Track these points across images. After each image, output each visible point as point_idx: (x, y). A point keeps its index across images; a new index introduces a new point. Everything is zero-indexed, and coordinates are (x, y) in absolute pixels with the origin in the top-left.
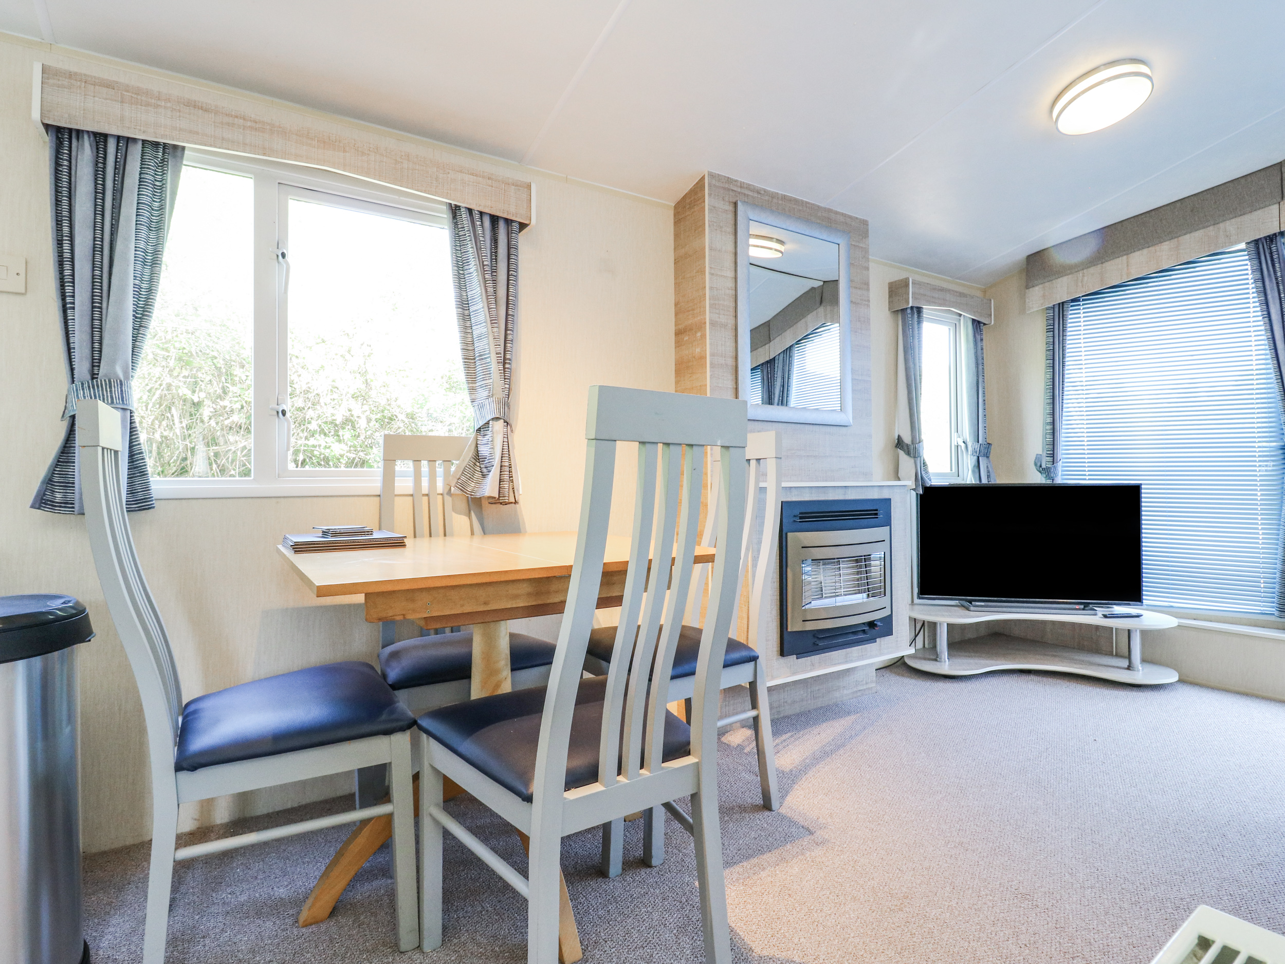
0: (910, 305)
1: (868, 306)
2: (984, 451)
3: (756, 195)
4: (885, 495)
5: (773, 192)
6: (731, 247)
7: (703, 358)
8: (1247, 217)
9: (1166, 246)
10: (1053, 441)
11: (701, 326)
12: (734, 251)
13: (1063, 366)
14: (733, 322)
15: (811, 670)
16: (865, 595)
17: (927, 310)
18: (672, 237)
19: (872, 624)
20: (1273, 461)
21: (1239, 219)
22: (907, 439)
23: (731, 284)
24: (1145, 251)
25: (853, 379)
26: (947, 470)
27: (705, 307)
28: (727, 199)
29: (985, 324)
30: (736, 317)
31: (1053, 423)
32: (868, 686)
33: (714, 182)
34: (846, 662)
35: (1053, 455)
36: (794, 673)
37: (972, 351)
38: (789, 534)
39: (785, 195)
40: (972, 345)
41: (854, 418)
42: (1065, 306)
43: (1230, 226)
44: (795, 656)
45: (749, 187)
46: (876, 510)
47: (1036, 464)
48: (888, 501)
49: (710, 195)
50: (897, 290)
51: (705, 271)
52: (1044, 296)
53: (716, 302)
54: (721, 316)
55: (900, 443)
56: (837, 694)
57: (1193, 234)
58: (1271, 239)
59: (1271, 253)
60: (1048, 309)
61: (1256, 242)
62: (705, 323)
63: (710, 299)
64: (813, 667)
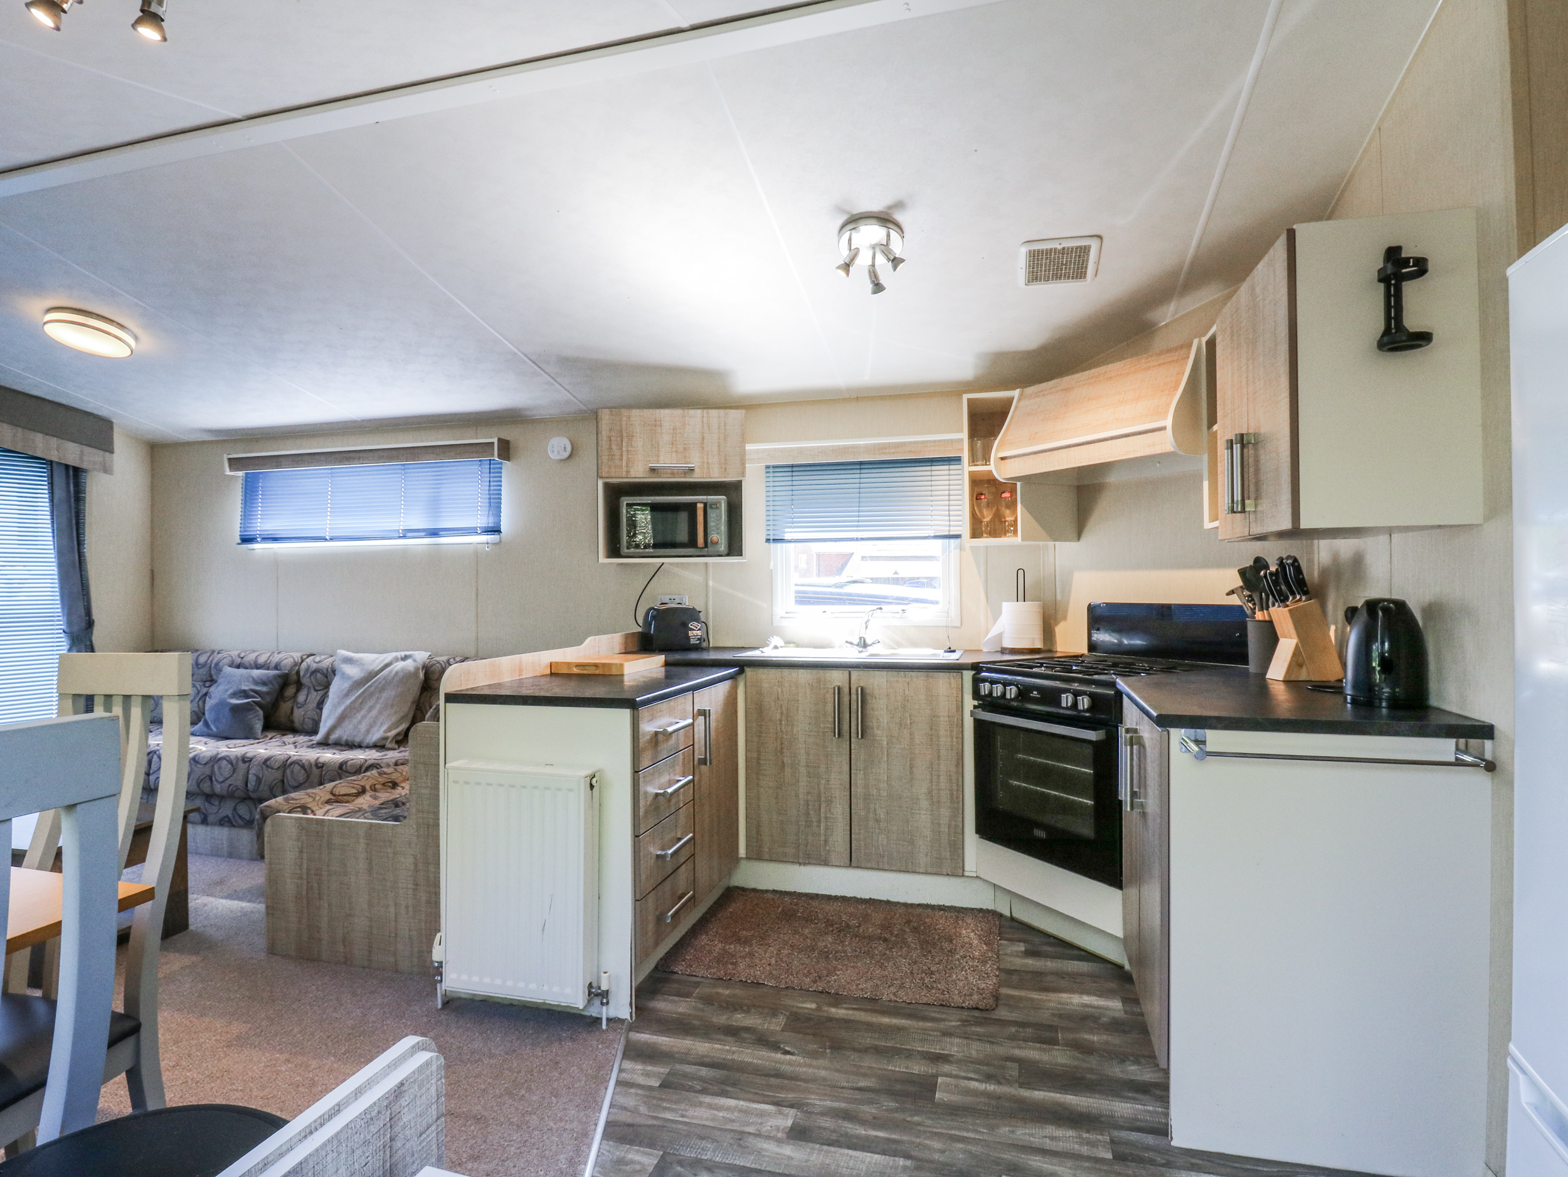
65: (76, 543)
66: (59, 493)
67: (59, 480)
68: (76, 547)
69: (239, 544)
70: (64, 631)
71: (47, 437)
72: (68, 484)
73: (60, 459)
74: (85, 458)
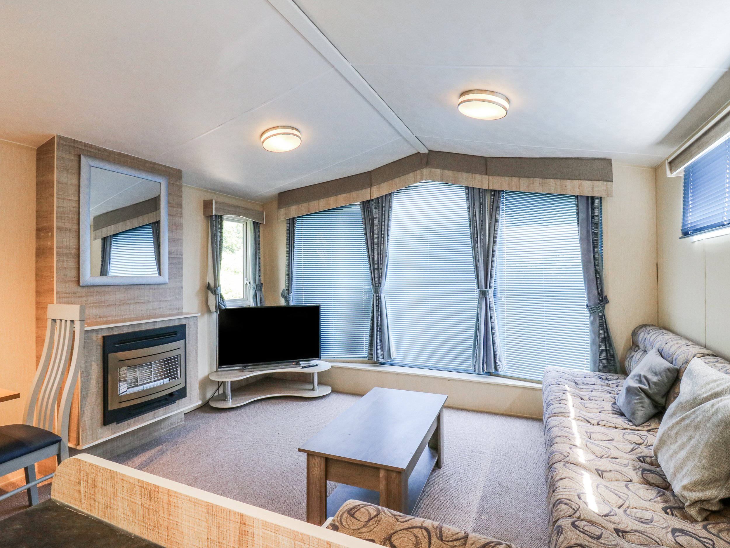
0: (214, 214)
1: (181, 217)
2: (259, 287)
3: (97, 151)
4: (183, 322)
5: (111, 151)
6: (75, 181)
7: (52, 249)
8: (360, 191)
9: (332, 199)
10: (289, 283)
11: (51, 229)
12: (78, 184)
13: (294, 248)
14: (77, 227)
15: (128, 428)
16: (168, 379)
17: (225, 216)
18: (34, 168)
19: (171, 394)
20: (369, 294)
21: (357, 192)
22: (212, 285)
23: (74, 204)
24: (325, 200)
25: (169, 258)
26: (241, 297)
27: (53, 218)
28: (73, 153)
29: (260, 224)
30: (79, 224)
31: (289, 275)
32: (179, 424)
33: (62, 142)
34: (155, 418)
35: (289, 291)
36: (115, 433)
37: (253, 237)
38: (110, 355)
39: (120, 153)
40: (253, 234)
41: (169, 279)
42: (295, 220)
43: (354, 194)
44: (115, 423)
45: (91, 146)
46: (176, 332)
47: (282, 295)
48: (185, 326)
49: (58, 149)
50: (207, 205)
51: (54, 196)
52: (286, 214)
53: (63, 215)
54: (66, 224)
55: (208, 287)
56: (156, 434)
57: (342, 195)
58: (368, 202)
59: (368, 208)
60: (287, 220)
61: (363, 202)
62: (53, 228)
63: (57, 213)
64: (129, 426)
65: (592, 247)
66: (583, 215)
67: (582, 207)
68: (592, 249)
69: (680, 238)
70: (587, 306)
71: (573, 181)
72: (588, 209)
73: (580, 193)
74: (595, 189)
